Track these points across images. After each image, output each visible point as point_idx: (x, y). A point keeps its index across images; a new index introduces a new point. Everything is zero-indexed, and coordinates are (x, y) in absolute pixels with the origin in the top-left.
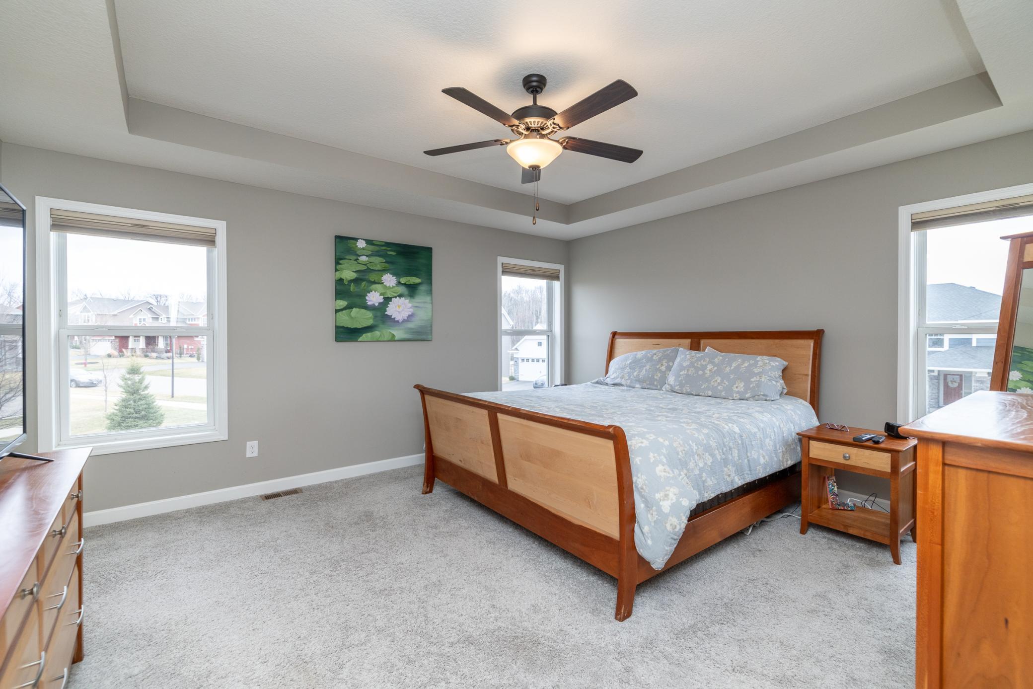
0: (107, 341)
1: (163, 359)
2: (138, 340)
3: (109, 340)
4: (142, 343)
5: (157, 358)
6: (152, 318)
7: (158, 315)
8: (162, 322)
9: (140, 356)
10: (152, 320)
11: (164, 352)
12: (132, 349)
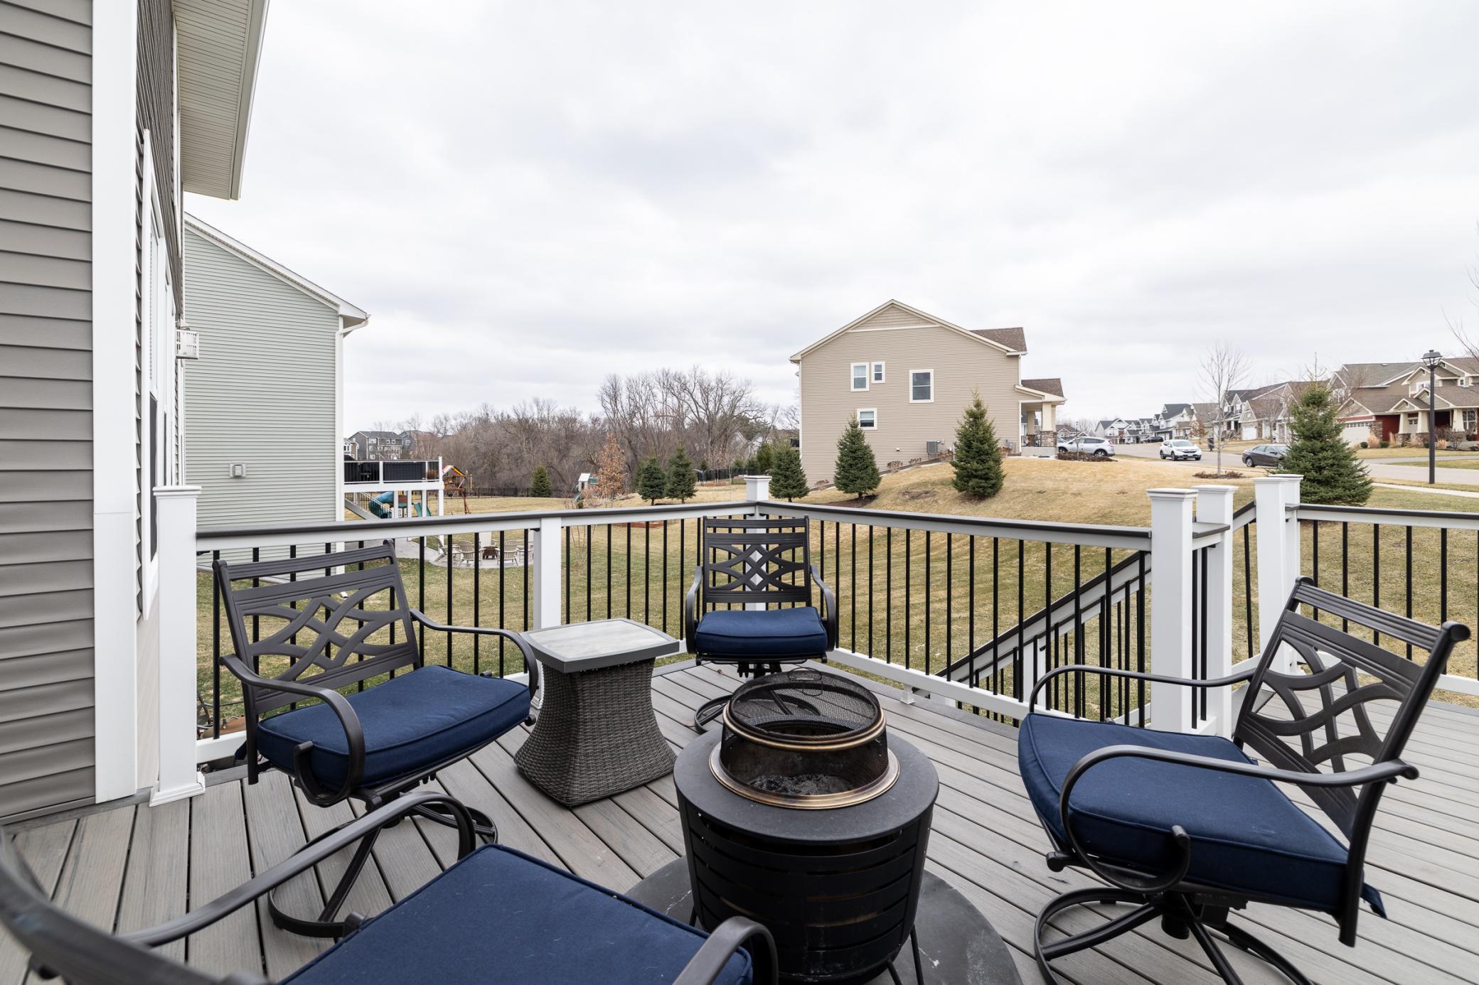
0: (1365, 424)
1: (1460, 450)
2: (1416, 422)
3: (1367, 423)
4: (1422, 425)
5: (1449, 448)
6: (1443, 380)
7: (1456, 376)
8: (1464, 386)
9: (1417, 446)
10: (1443, 384)
11: (1465, 439)
12: (1404, 435)
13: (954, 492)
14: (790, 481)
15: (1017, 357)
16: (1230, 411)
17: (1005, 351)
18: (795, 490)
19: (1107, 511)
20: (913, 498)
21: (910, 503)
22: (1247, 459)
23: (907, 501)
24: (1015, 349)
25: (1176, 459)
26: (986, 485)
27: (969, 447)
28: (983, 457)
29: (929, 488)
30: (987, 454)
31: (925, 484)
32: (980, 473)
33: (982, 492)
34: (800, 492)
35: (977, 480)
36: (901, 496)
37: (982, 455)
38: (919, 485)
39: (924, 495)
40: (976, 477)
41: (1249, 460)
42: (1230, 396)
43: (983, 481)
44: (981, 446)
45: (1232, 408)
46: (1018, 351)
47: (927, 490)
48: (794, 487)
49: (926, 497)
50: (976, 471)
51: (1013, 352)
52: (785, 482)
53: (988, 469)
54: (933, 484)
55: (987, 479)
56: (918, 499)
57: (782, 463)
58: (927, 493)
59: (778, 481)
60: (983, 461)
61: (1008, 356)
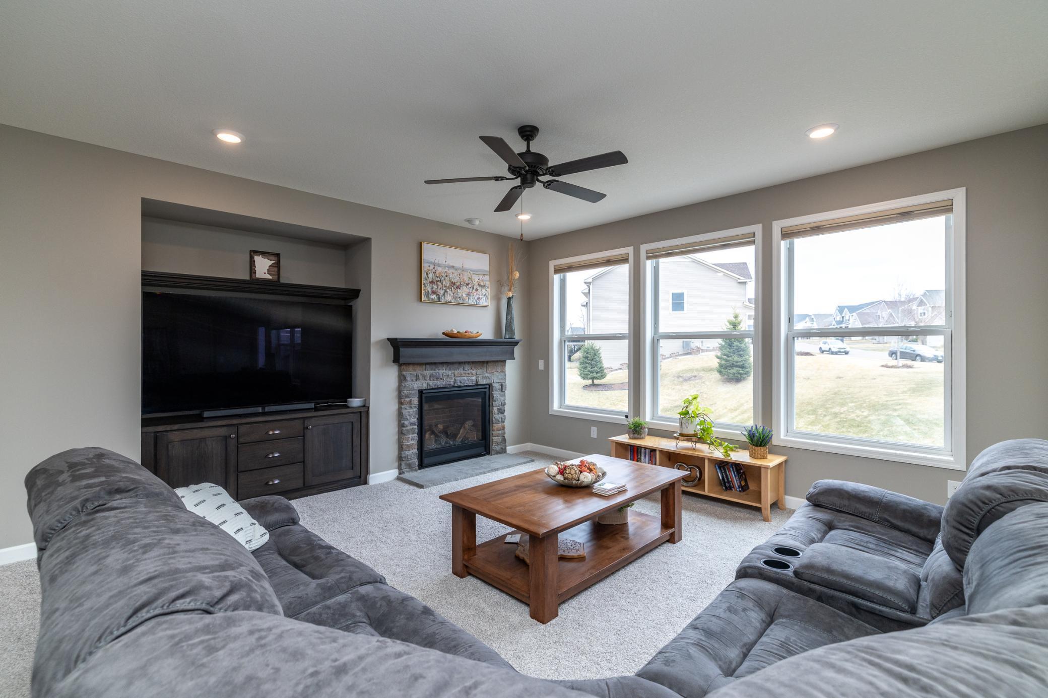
13: (718, 376)
14: (595, 368)
15: (745, 283)
16: (841, 320)
17: (737, 279)
18: (599, 375)
19: (836, 390)
20: (685, 380)
21: (684, 383)
22: (892, 354)
23: (682, 382)
24: (744, 277)
25: (833, 353)
26: (742, 372)
27: (730, 346)
28: (741, 353)
29: (695, 373)
30: (743, 351)
31: (691, 370)
32: (739, 364)
33: (739, 377)
34: (602, 376)
35: (737, 369)
36: (676, 379)
37: (740, 351)
38: (687, 371)
39: (693, 378)
40: (736, 366)
41: (894, 355)
42: (841, 309)
43: (741, 369)
44: (739, 345)
45: (843, 317)
46: (747, 279)
47: (694, 374)
48: (597, 373)
49: (695, 380)
50: (737, 362)
51: (743, 279)
52: (592, 368)
53: (745, 361)
54: (697, 370)
55: (743, 367)
56: (690, 381)
57: (589, 356)
58: (695, 377)
59: (586, 368)
60: (741, 356)
61: (739, 283)
